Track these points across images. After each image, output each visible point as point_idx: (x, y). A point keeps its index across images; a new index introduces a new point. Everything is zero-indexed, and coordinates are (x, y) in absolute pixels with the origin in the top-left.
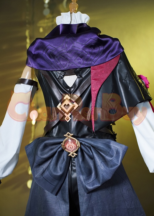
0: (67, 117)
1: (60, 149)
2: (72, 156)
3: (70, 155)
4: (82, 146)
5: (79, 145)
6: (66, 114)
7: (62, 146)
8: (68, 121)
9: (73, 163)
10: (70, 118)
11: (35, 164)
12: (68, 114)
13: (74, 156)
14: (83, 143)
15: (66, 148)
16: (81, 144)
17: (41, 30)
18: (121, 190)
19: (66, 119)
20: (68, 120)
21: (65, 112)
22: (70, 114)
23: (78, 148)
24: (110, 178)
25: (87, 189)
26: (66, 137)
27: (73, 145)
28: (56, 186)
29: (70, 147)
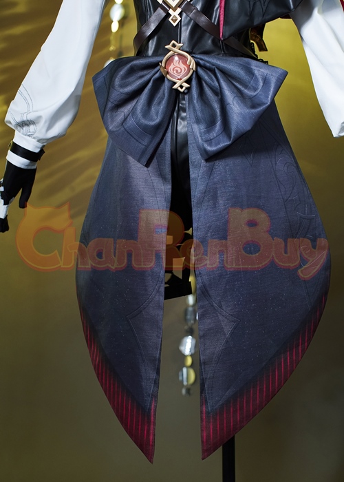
0: (175, 16)
1: (157, 75)
2: (179, 89)
3: (175, 87)
4: (199, 69)
5: (193, 65)
6: (171, 11)
7: (162, 70)
8: (175, 24)
9: (182, 104)
10: (179, 19)
11: (110, 105)
12: (175, 10)
13: (184, 88)
14: (201, 62)
15: (168, 73)
16: (198, 64)
18: (273, 162)
19: (172, 20)
20: (175, 21)
21: (170, 7)
22: (179, 10)
23: (191, 71)
24: (249, 128)
25: (205, 151)
26: (169, 51)
27: (182, 66)
28: (147, 147)
29: (177, 71)
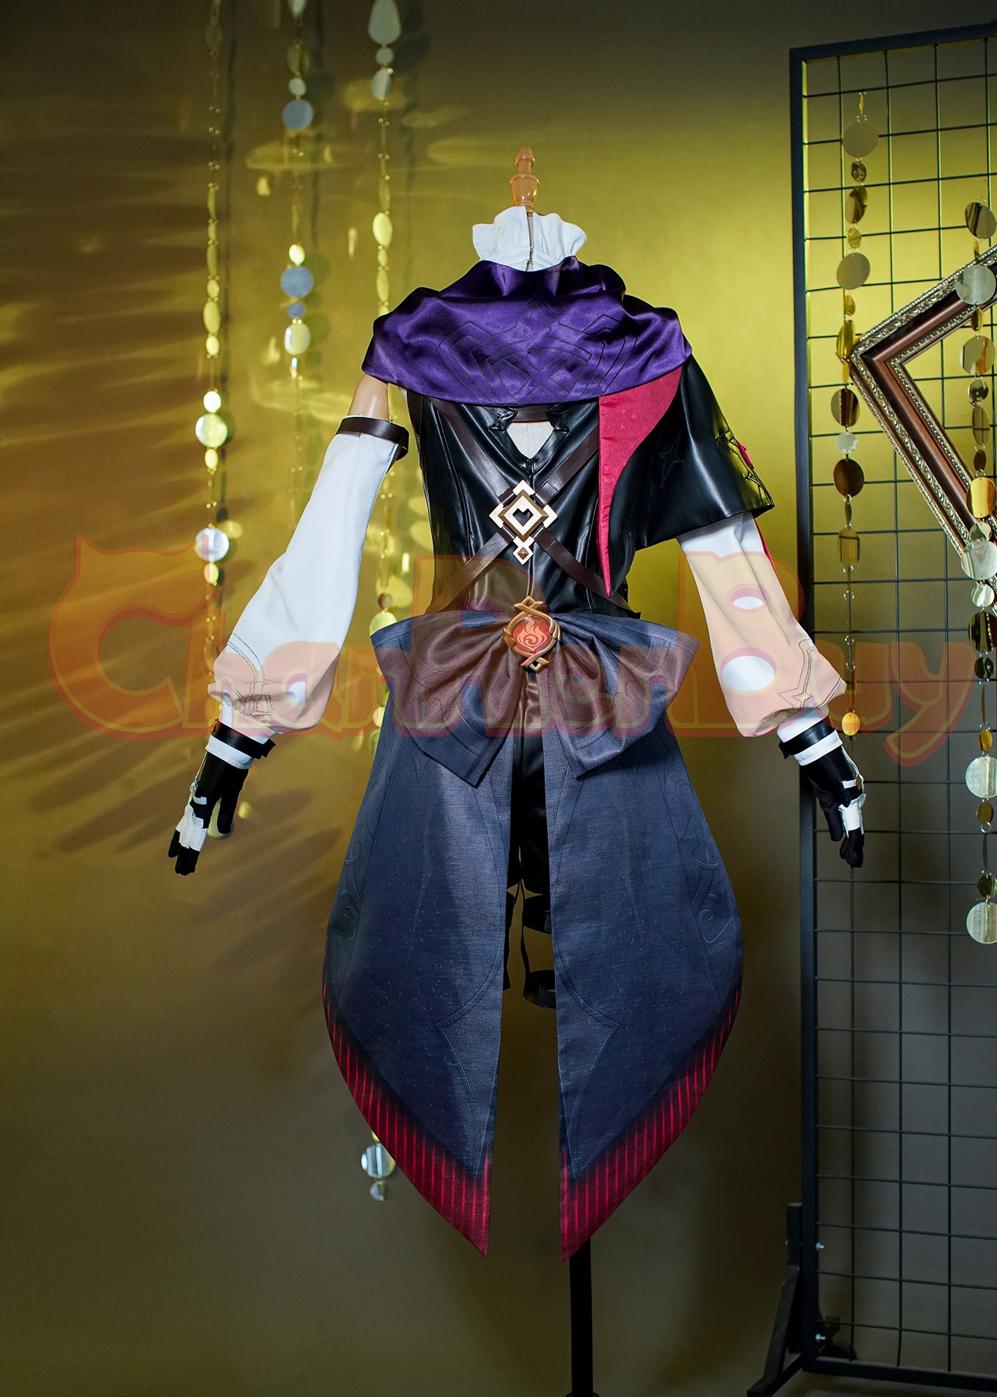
0: (523, 549)
1: (497, 644)
2: (532, 666)
3: (525, 663)
4: (566, 639)
5: (557, 634)
6: (517, 541)
7: (505, 637)
8: (523, 562)
9: (530, 687)
10: (531, 553)
12: (524, 539)
13: (539, 665)
14: (573, 629)
15: (516, 644)
16: (563, 630)
17: (263, 187)
19: (519, 554)
20: (523, 556)
21: (516, 533)
22: (530, 540)
23: (553, 642)
25: (580, 763)
26: (518, 611)
27: (539, 633)
28: (480, 756)
29: (530, 641)
